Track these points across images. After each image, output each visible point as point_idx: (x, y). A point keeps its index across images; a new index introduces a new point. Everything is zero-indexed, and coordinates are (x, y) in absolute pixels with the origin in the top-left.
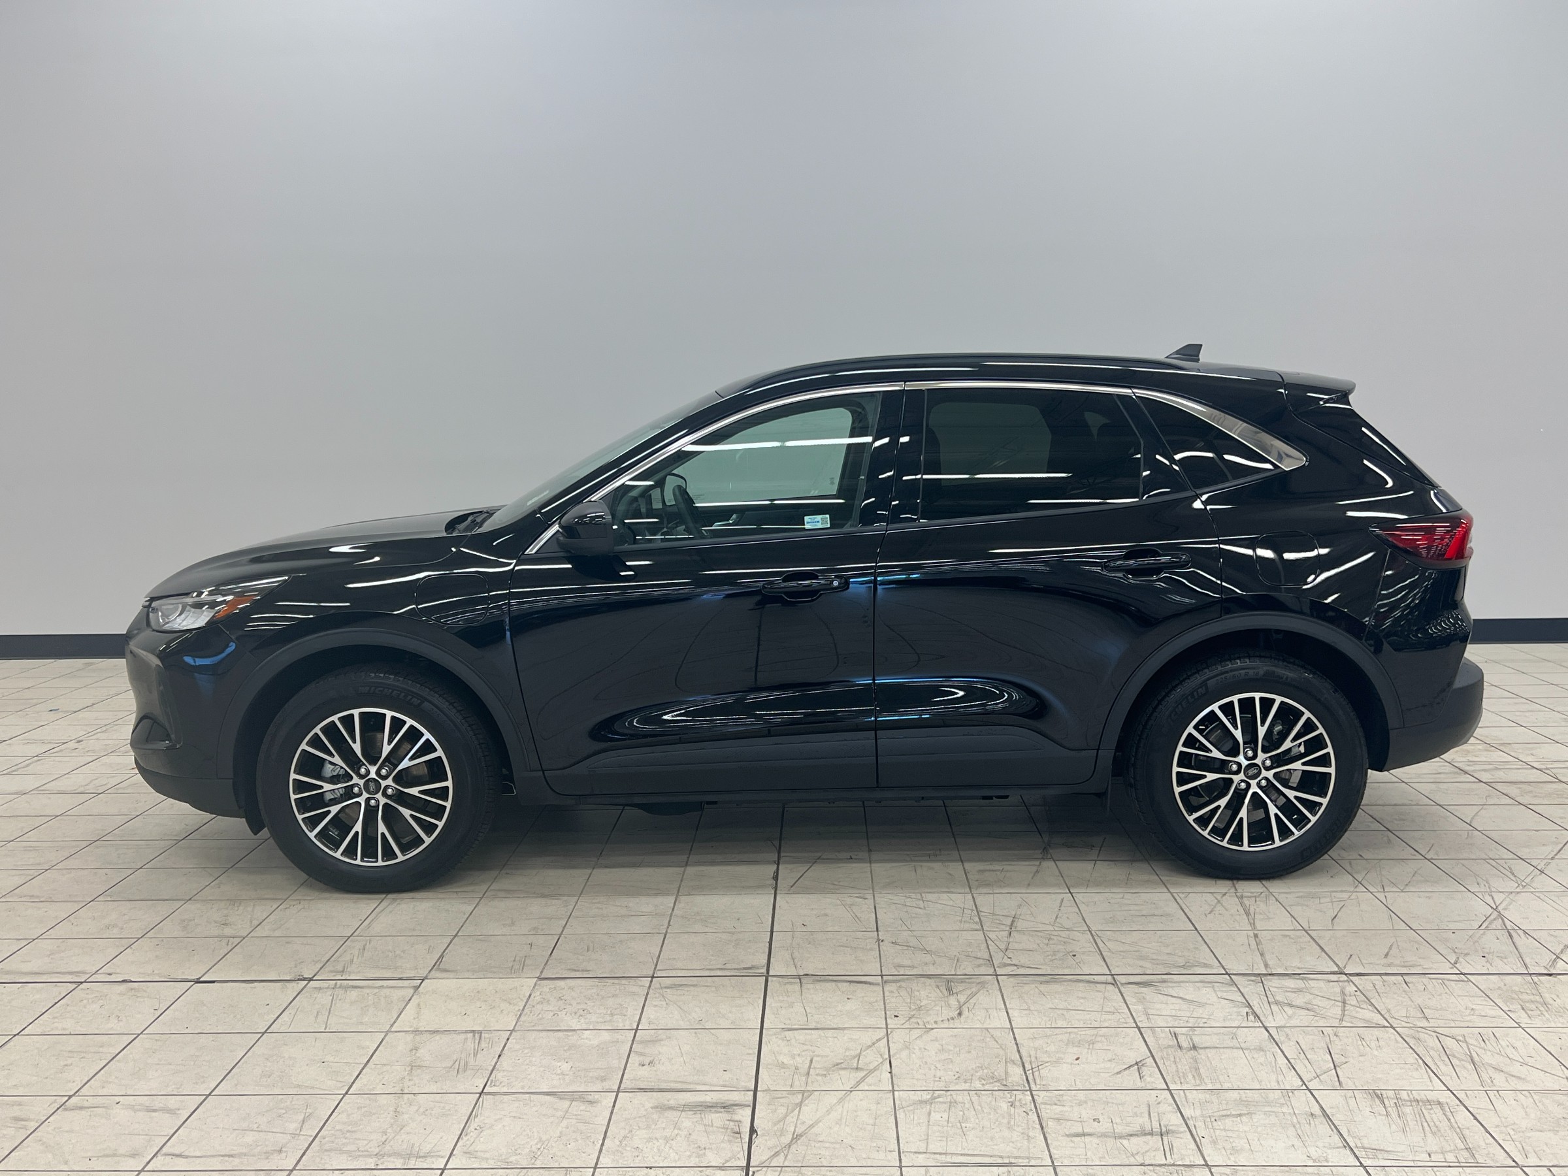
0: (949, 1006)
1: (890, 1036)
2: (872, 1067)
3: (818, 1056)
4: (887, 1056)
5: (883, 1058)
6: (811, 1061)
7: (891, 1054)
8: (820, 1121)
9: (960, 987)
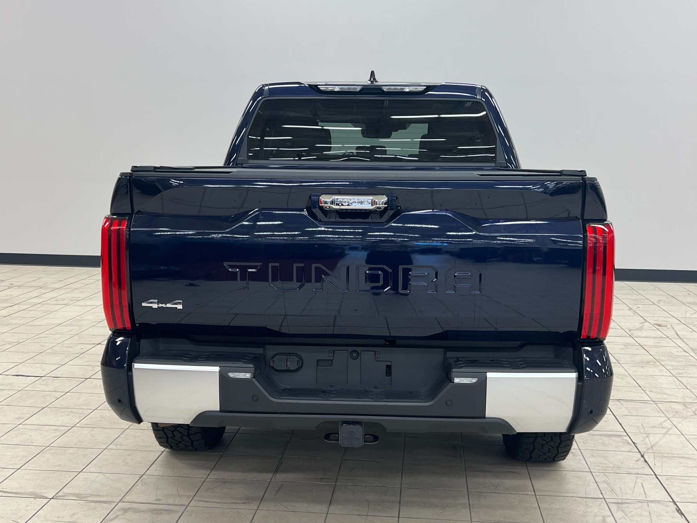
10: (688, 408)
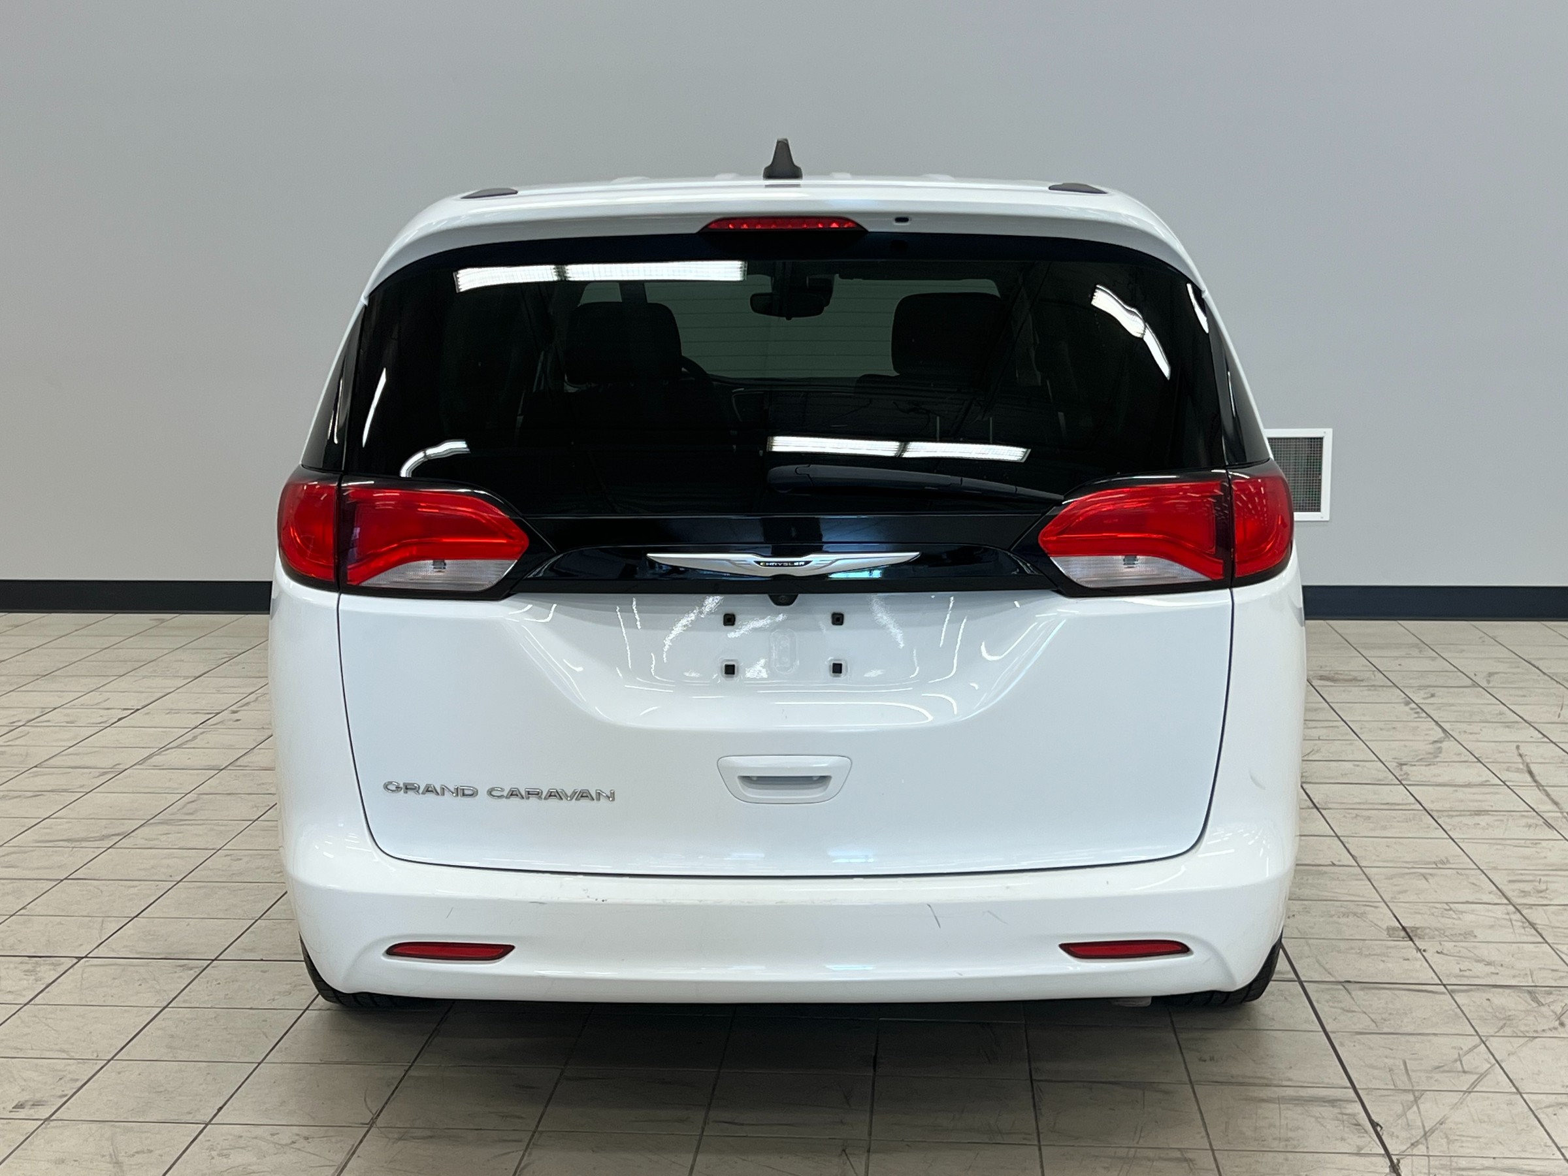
0: (1545, 1017)
1: (1487, 1043)
2: (1483, 1071)
3: (1410, 1059)
4: (1494, 1061)
5: (1489, 1063)
6: (1405, 1064)
7: (1498, 1059)
8: (1448, 1118)
9: (1550, 999)
10: (1543, 1005)
